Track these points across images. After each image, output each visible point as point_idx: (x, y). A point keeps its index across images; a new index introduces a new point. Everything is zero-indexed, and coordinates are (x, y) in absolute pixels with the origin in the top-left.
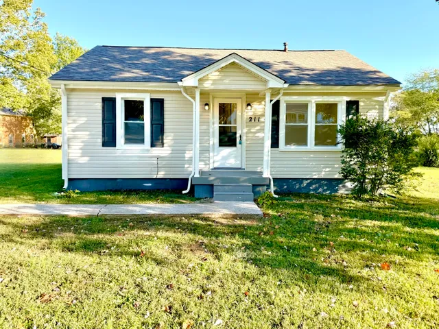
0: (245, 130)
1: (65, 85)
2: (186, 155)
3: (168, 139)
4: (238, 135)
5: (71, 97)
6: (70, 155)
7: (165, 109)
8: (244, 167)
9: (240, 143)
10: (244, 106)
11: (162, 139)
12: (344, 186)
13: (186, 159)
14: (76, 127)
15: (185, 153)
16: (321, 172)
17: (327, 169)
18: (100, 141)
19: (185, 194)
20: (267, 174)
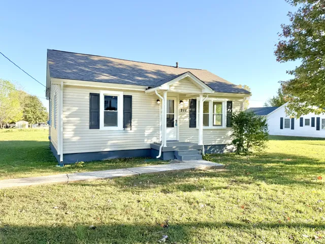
0: (179, 117)
1: (64, 82)
2: (146, 133)
3: (134, 122)
4: (175, 120)
5: (67, 91)
6: (65, 136)
7: (133, 103)
8: (178, 140)
9: (176, 125)
10: (179, 102)
11: (131, 123)
12: (226, 148)
13: (146, 135)
14: (69, 115)
15: (144, 132)
16: (216, 141)
17: (219, 139)
18: (88, 124)
19: (159, 158)
20: (201, 143)
